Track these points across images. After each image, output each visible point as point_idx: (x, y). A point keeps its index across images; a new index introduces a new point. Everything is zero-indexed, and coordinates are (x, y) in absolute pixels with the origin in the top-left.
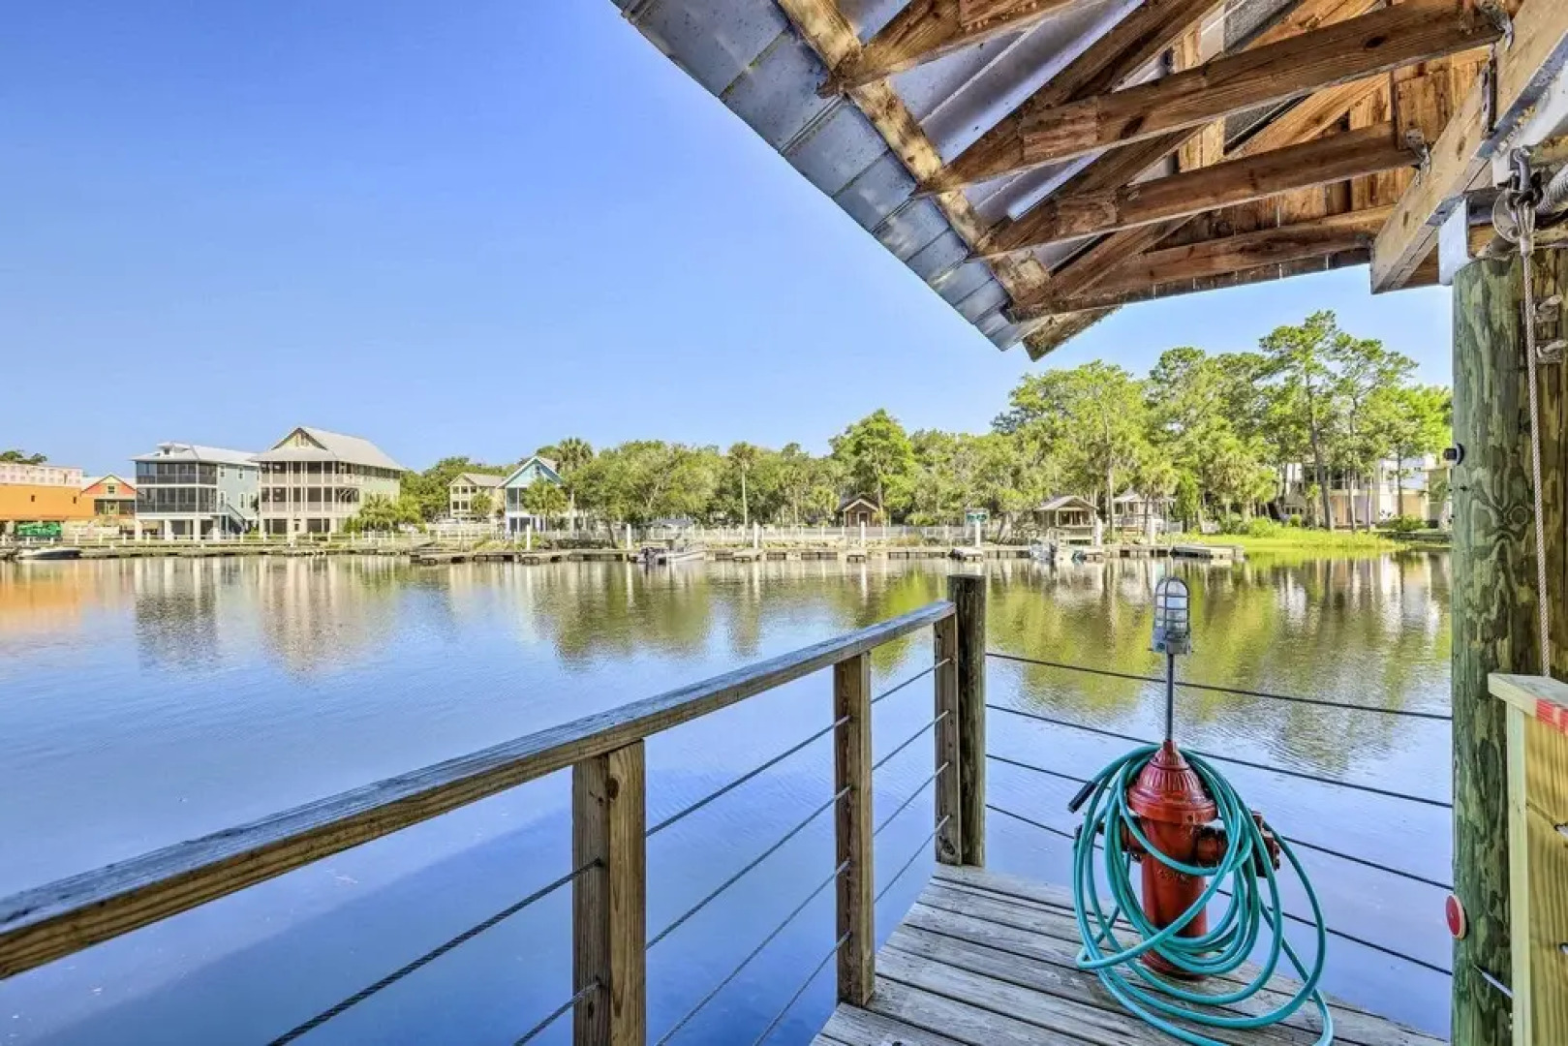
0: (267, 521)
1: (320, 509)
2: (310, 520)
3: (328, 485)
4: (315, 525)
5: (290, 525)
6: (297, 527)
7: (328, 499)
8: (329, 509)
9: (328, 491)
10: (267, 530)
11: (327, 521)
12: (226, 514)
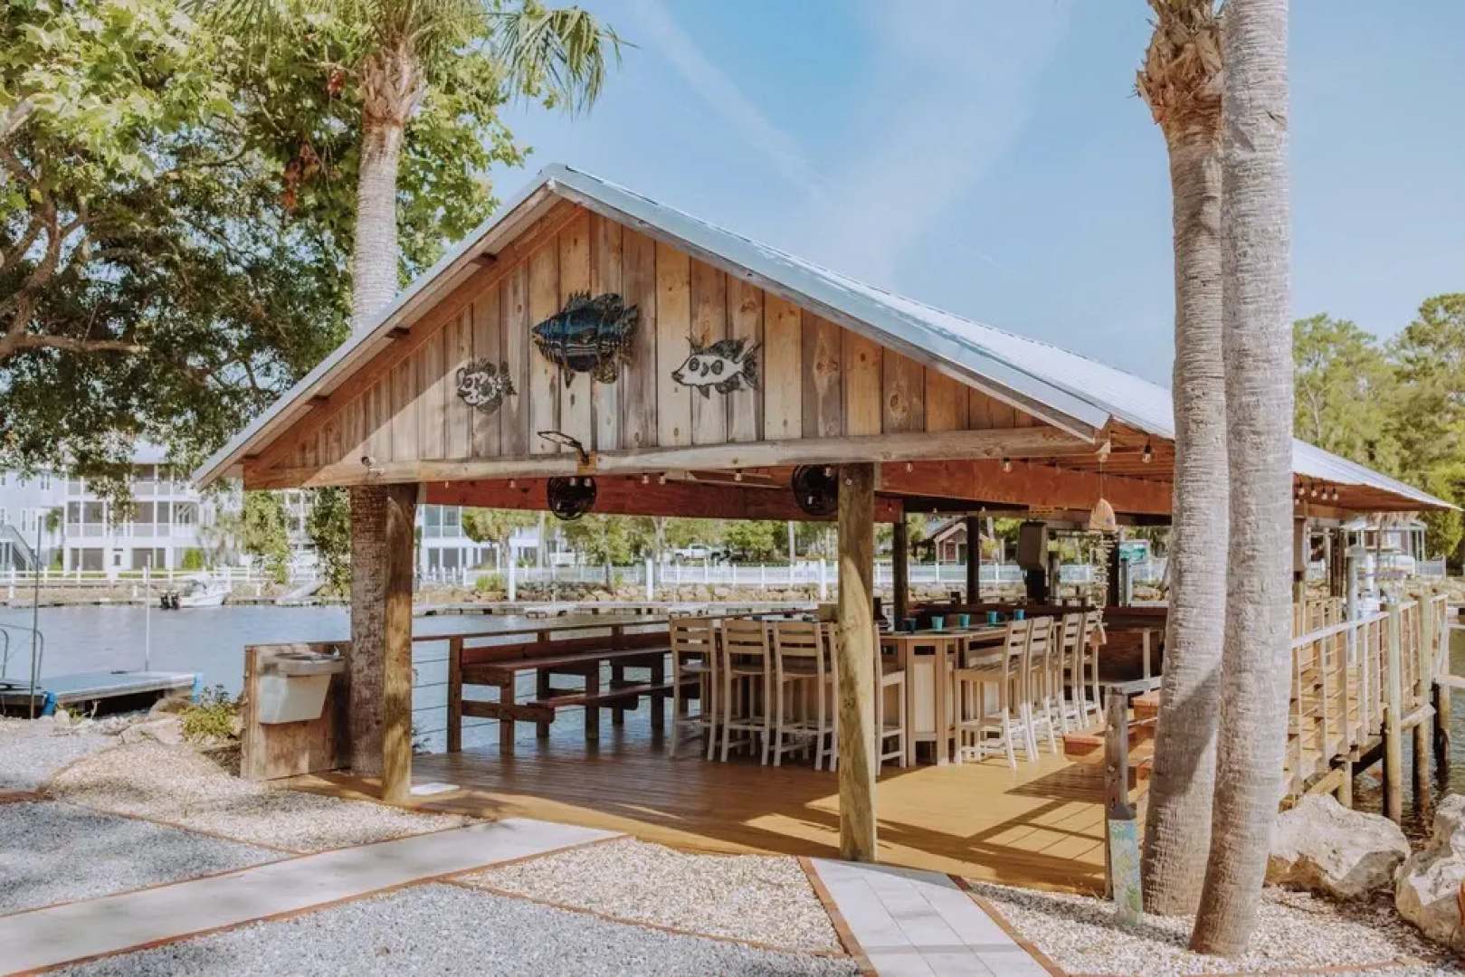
0: (75, 551)
1: (150, 534)
2: (136, 551)
3: (164, 498)
4: (141, 556)
5: (108, 558)
6: (117, 561)
7: (163, 518)
8: (163, 532)
9: (163, 507)
10: (75, 564)
11: (161, 551)
12: (11, 540)
